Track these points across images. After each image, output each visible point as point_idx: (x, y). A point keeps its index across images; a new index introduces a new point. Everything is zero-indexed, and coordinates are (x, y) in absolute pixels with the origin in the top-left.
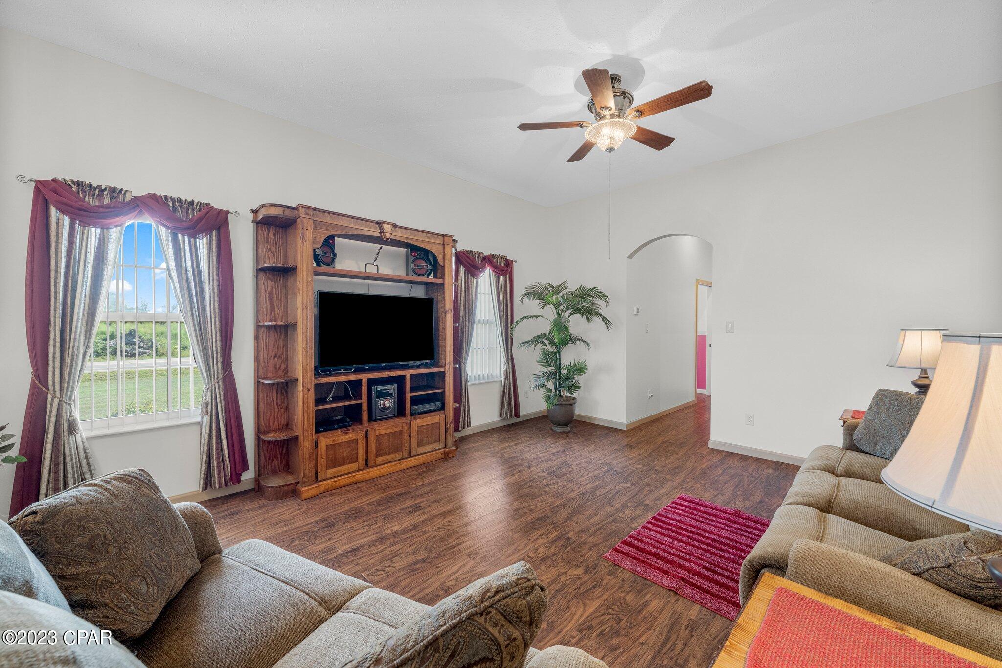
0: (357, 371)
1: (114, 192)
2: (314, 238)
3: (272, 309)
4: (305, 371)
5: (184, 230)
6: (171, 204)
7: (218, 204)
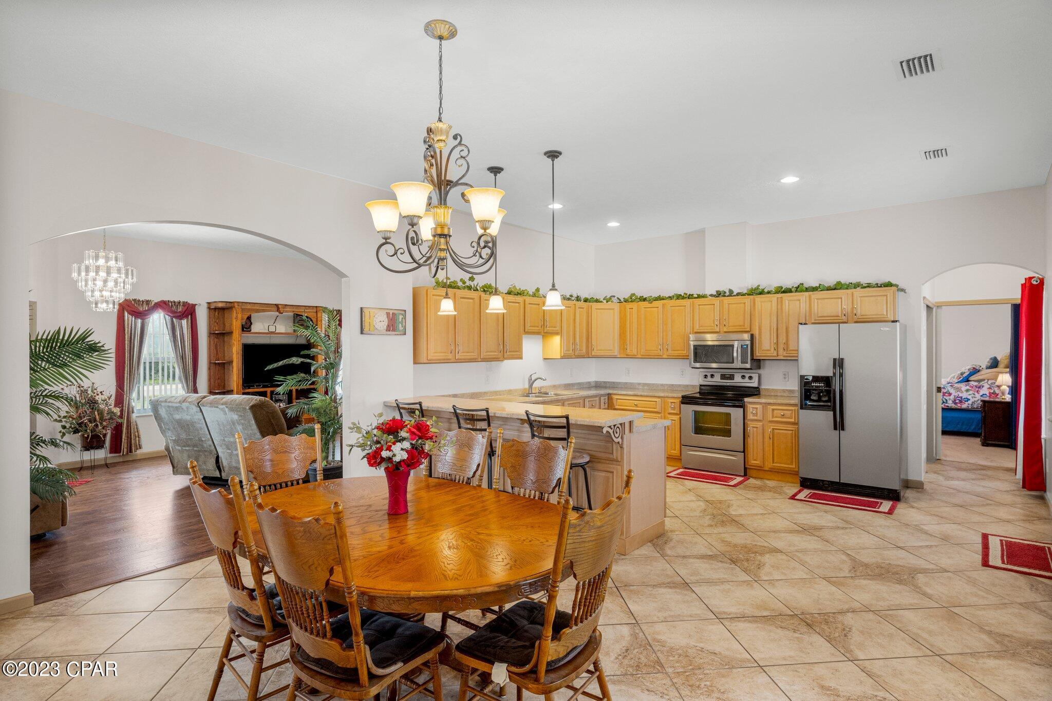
0: (264, 387)
1: (148, 302)
2: (242, 317)
3: (217, 354)
4: (238, 386)
5: (177, 317)
6: (170, 304)
7: (191, 302)
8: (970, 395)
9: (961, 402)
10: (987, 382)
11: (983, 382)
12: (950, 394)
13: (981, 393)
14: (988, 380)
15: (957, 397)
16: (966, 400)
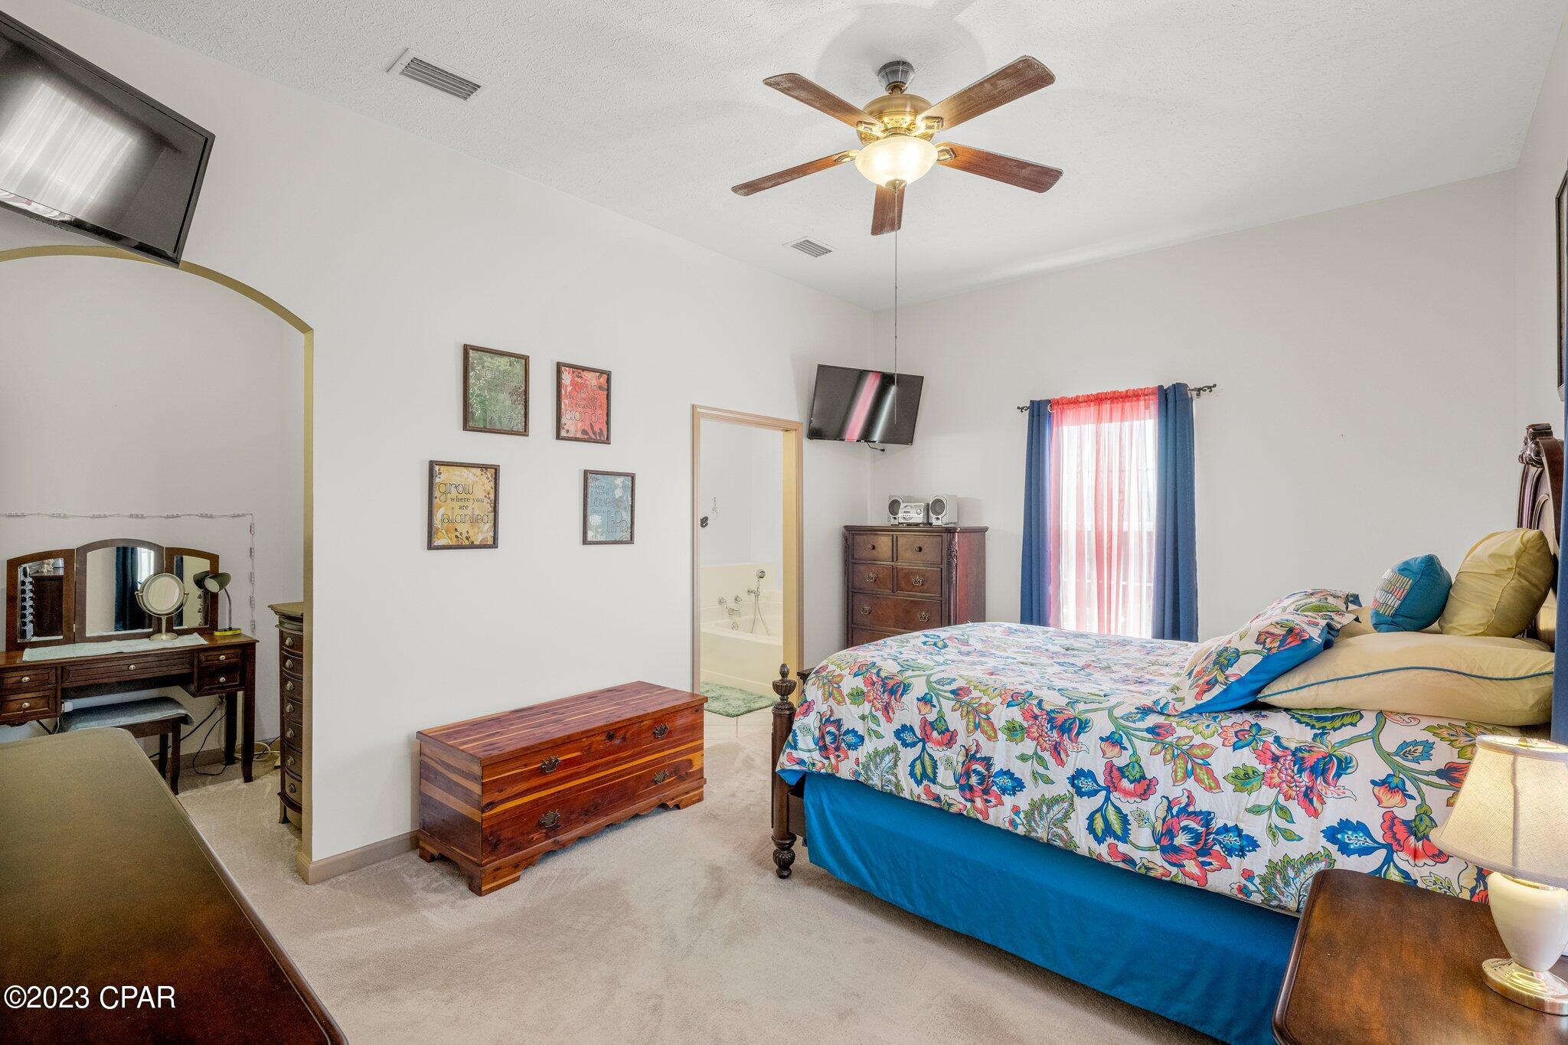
8: (1256, 810)
9: (1205, 851)
10: (1374, 735)
11: (1347, 732)
12: (1145, 787)
13: (1333, 812)
14: (1382, 715)
15: (1183, 810)
16: (1232, 839)
